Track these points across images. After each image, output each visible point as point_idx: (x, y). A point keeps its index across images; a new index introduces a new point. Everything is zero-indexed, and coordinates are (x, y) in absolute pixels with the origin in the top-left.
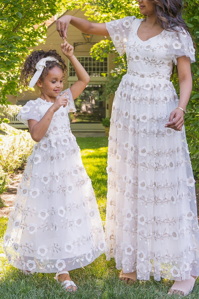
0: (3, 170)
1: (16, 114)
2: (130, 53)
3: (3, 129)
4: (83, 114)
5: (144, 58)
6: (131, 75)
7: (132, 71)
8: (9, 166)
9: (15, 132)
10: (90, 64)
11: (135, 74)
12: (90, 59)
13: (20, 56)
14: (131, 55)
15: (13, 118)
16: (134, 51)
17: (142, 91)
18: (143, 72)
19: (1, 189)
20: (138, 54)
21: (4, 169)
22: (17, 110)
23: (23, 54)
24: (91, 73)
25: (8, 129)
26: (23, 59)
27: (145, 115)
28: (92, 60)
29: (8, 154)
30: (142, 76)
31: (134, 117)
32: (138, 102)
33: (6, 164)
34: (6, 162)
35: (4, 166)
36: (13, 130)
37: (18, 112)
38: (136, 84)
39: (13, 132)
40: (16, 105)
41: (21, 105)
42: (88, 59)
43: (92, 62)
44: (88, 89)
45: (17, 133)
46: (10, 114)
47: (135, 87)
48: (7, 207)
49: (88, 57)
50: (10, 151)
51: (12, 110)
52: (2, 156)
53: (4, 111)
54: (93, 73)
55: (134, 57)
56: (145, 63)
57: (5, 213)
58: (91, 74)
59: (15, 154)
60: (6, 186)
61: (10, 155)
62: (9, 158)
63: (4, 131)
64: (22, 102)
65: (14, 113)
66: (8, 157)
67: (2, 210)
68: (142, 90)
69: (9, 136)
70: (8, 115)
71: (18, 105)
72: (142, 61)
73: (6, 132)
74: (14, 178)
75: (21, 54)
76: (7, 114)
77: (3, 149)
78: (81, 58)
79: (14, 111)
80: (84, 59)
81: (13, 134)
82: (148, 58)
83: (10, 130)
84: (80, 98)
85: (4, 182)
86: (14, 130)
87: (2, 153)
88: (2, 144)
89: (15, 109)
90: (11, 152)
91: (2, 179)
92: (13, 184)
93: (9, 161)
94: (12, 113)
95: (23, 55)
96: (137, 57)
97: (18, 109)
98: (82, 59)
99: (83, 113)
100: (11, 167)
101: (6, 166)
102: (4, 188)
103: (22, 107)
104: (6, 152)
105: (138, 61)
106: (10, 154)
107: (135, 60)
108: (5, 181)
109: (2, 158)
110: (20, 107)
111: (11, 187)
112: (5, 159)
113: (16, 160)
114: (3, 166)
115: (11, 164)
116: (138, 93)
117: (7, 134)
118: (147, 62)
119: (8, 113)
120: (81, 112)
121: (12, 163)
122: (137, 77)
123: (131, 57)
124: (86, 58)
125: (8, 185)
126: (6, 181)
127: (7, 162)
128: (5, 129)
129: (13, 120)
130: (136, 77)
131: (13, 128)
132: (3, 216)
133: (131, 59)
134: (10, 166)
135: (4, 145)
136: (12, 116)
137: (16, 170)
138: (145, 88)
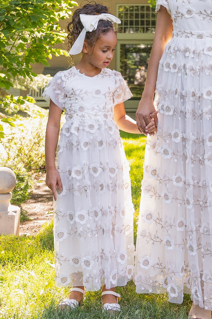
0: (24, 168)
1: (43, 87)
2: (178, 7)
3: (24, 109)
4: (138, 87)
5: (200, 11)
6: (182, 38)
7: (183, 32)
8: (32, 163)
9: (41, 114)
10: (148, 16)
11: (189, 35)
12: (148, 8)
13: (49, 6)
14: (180, 10)
15: (37, 93)
16: (183, 4)
17: (203, 58)
18: (200, 31)
19: (23, 195)
20: (190, 7)
21: (26, 166)
22: (43, 82)
23: (53, 4)
24: (149, 28)
25: (30, 109)
26: (54, 11)
27: (209, 89)
28: (151, 10)
29: (32, 145)
30: (200, 36)
31: (194, 95)
32: (198, 73)
33: (29, 160)
34: (28, 156)
35: (26, 162)
36: (38, 110)
37: (45, 84)
38: (192, 49)
39: (38, 114)
40: (42, 75)
41: (49, 75)
42: (145, 8)
43: (151, 12)
44: (145, 50)
45: (44, 114)
46: (34, 87)
47: (191, 53)
48: (31, 220)
49: (145, 5)
50: (34, 140)
51: (37, 81)
52: (22, 148)
53: (25, 83)
54: (152, 28)
55: (184, 11)
56: (202, 19)
57: (27, 229)
58: (149, 30)
59: (41, 145)
60: (29, 191)
61: (34, 147)
62: (33, 151)
63: (25, 111)
64: (52, 70)
65: (40, 85)
66: (31, 149)
67: (24, 226)
68: (202, 55)
69: (33, 118)
70: (31, 89)
71: (45, 75)
72: (197, 16)
73: (29, 113)
74: (40, 180)
75: (51, 4)
76: (29, 87)
77: (24, 138)
78: (134, 7)
79: (40, 83)
80: (140, 8)
81: (39, 117)
82: (205, 11)
83: (33, 111)
84: (133, 63)
85: (26, 186)
86: (40, 111)
87: (23, 143)
88: (23, 131)
89: (41, 80)
90: (35, 142)
91: (24, 181)
92: (39, 187)
93: (33, 154)
94: (37, 86)
95: (53, 6)
96: (189, 12)
97: (45, 81)
98: (136, 8)
99: (138, 85)
100: (36, 164)
101: (29, 162)
102: (26, 194)
103: (52, 78)
104: (28, 141)
105: (192, 16)
106: (35, 145)
107: (187, 16)
108: (27, 184)
109: (23, 151)
110: (48, 78)
111: (35, 191)
112: (27, 152)
113: (42, 153)
114: (24, 162)
115: (35, 159)
116: (197, 60)
117: (29, 116)
118: (205, 16)
119: (31, 85)
120: (136, 83)
121: (37, 157)
122: (193, 39)
123: (180, 13)
124: (143, 7)
125: (31, 190)
126: (29, 184)
127: (30, 156)
128: (27, 108)
129: (37, 96)
130: (191, 38)
131: (39, 107)
132: (26, 234)
133: (180, 15)
134: (34, 161)
135: (25, 132)
136: (37, 91)
137: (43, 168)
138: (206, 52)
